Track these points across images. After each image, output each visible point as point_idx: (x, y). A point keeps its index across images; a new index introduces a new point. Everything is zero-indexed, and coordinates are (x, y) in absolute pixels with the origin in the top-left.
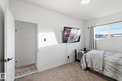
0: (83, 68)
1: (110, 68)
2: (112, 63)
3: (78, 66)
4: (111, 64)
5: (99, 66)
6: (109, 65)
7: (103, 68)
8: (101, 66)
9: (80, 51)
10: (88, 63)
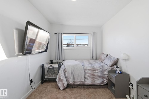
0: (62, 88)
1: (89, 75)
2: (90, 70)
3: (52, 89)
4: (90, 72)
5: (82, 77)
6: (88, 73)
7: (85, 78)
8: (83, 76)
9: (51, 66)
10: (70, 78)
